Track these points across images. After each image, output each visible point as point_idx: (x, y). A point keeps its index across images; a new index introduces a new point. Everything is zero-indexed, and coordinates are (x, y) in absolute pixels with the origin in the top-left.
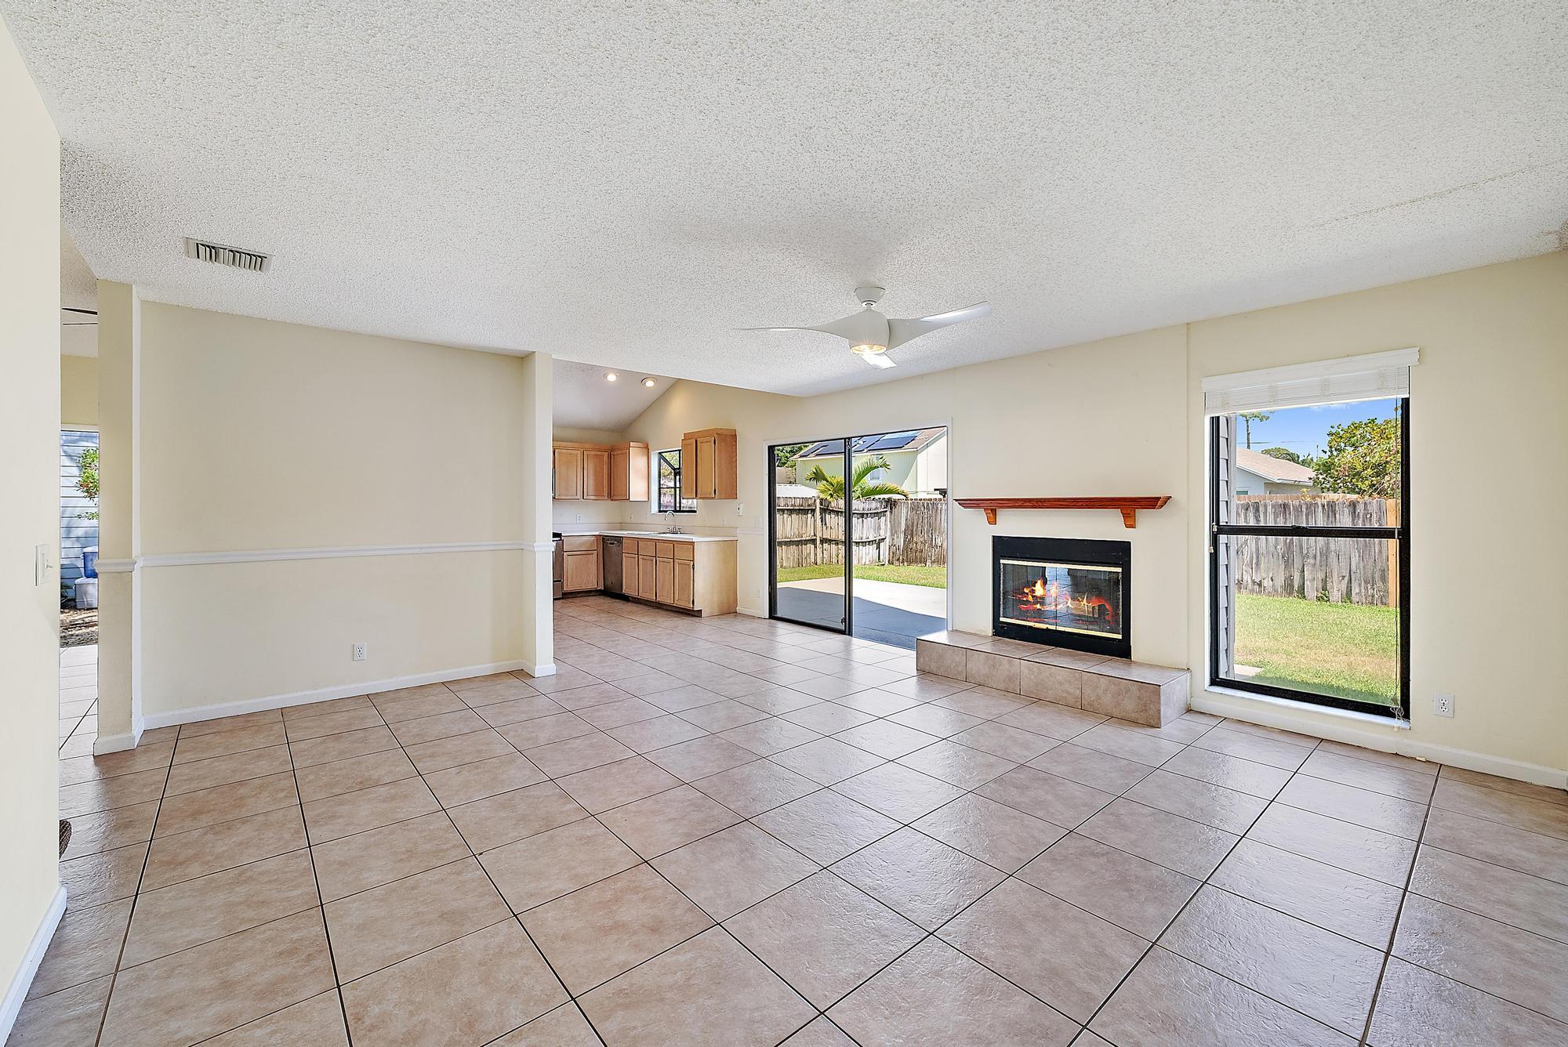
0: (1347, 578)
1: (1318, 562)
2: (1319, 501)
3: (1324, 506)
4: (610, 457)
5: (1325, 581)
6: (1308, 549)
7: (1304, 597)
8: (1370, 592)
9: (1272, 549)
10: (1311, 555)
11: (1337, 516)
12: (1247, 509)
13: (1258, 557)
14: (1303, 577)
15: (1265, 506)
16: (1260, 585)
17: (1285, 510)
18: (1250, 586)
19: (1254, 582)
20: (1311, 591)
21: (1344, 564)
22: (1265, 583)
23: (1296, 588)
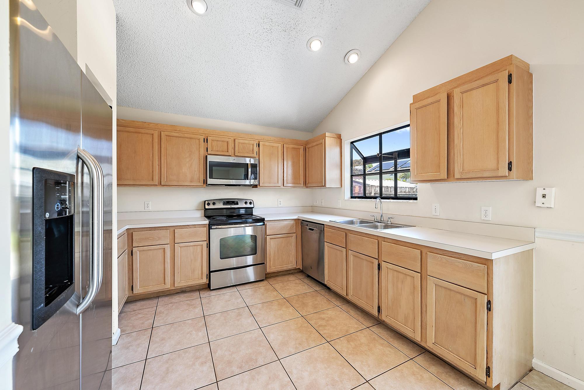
4: (305, 149)
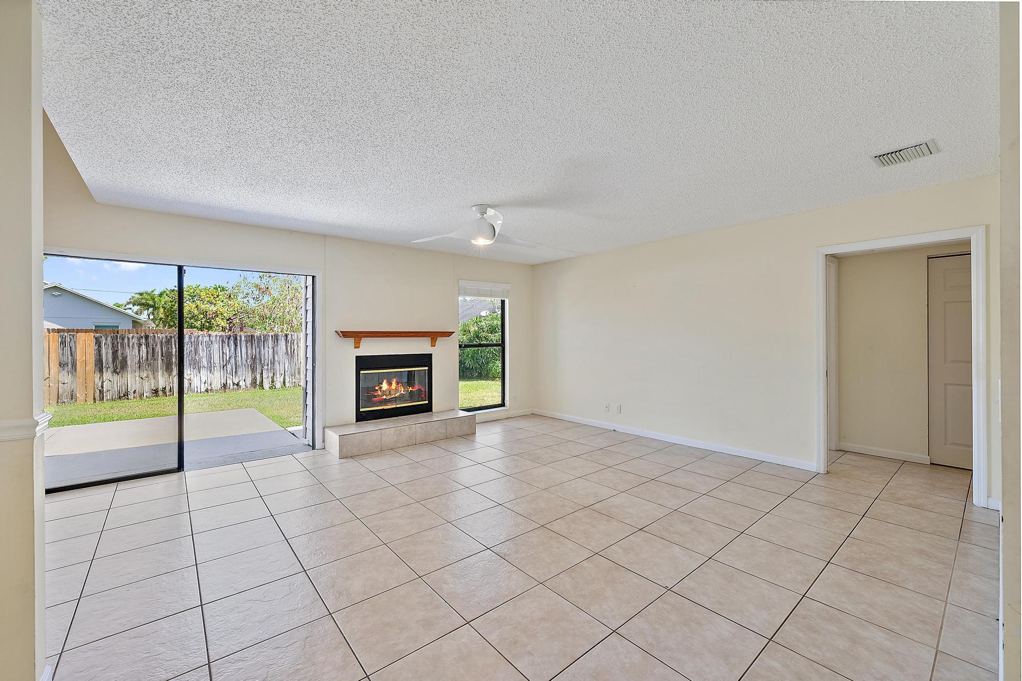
0: (283, 374)
1: (269, 367)
2: (270, 334)
3: (272, 336)
5: (273, 378)
6: (264, 360)
7: (263, 388)
8: (294, 380)
9: (244, 362)
10: (266, 364)
11: (279, 342)
12: (229, 339)
13: (236, 368)
14: (262, 377)
15: (241, 337)
16: (238, 385)
17: (252, 339)
18: (231, 387)
19: (234, 384)
20: (267, 385)
21: (282, 368)
22: (241, 384)
23: (258, 383)
